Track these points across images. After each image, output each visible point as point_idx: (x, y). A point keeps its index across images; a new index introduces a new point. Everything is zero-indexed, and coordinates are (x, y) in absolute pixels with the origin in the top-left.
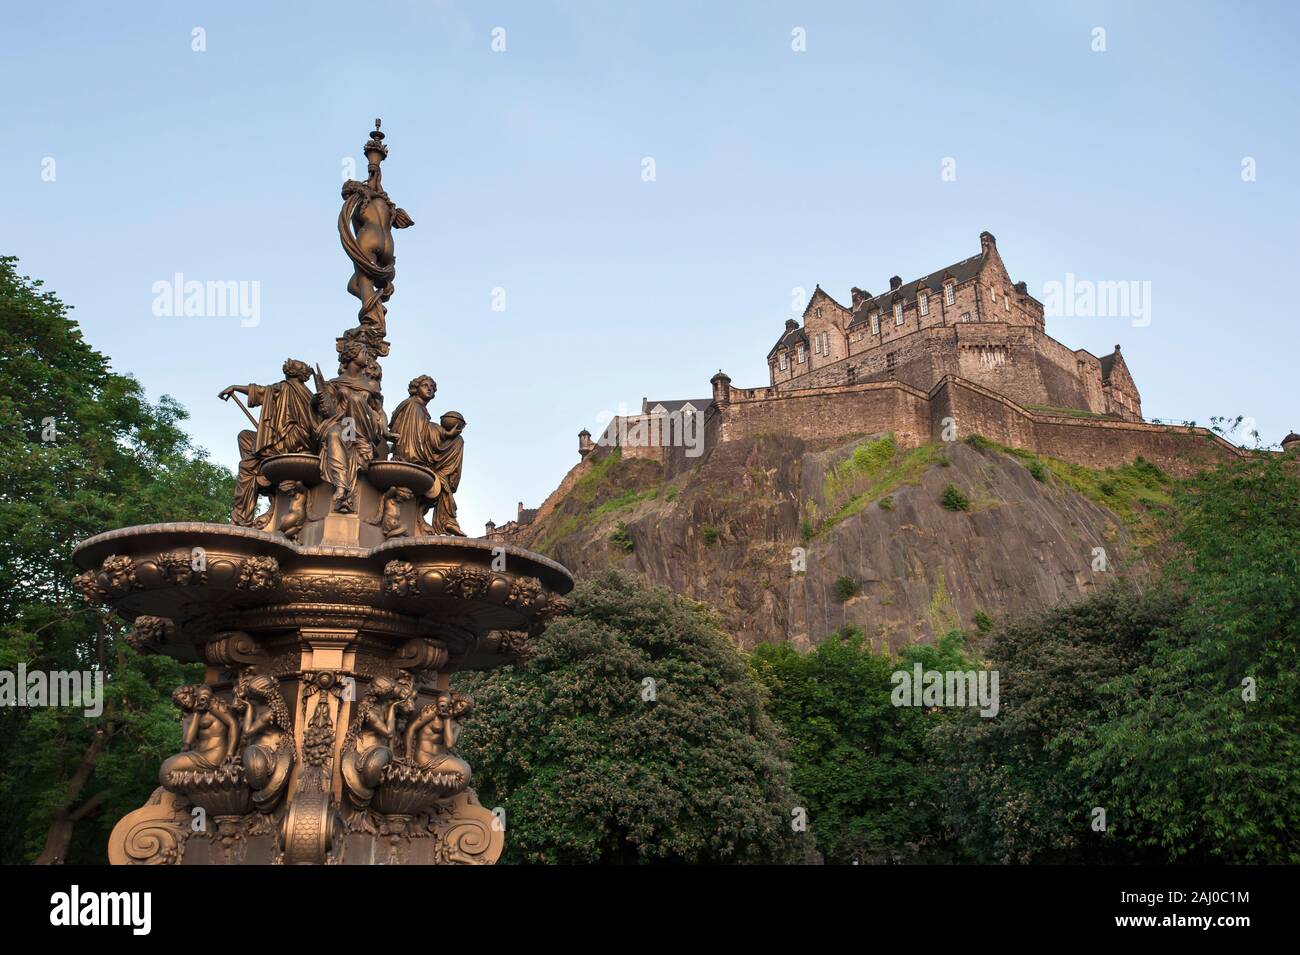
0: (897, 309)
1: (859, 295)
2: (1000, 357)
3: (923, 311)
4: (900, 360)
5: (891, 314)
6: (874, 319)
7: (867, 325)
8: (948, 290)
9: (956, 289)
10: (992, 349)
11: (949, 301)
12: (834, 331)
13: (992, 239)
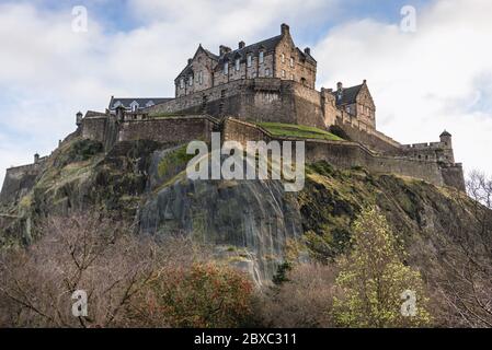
0: (238, 62)
1: (224, 49)
2: (275, 97)
3: (249, 65)
4: (227, 95)
5: (234, 64)
6: (226, 66)
7: (223, 68)
8: (261, 55)
9: (265, 55)
10: (272, 92)
11: (261, 61)
12: (206, 70)
13: (288, 28)
